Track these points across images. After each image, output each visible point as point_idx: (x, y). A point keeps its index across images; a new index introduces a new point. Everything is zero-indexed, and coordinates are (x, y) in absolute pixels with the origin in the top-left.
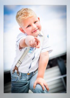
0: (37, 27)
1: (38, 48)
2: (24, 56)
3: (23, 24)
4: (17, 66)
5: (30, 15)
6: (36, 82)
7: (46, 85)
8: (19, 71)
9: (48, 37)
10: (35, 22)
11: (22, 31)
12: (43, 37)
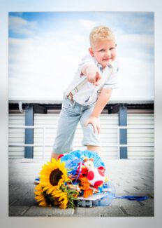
0: (112, 55)
1: (97, 85)
2: (81, 84)
3: (96, 45)
4: (73, 93)
5: (109, 38)
6: (89, 120)
7: (99, 127)
8: (74, 99)
9: (117, 70)
10: (111, 49)
11: (92, 53)
12: (111, 69)
